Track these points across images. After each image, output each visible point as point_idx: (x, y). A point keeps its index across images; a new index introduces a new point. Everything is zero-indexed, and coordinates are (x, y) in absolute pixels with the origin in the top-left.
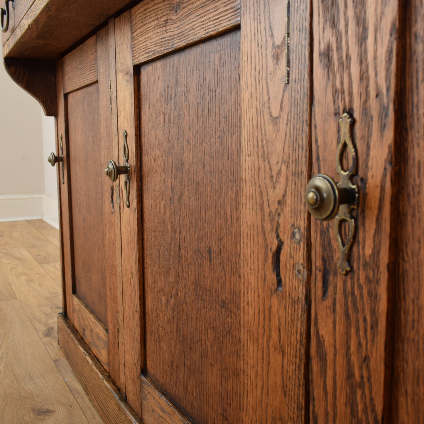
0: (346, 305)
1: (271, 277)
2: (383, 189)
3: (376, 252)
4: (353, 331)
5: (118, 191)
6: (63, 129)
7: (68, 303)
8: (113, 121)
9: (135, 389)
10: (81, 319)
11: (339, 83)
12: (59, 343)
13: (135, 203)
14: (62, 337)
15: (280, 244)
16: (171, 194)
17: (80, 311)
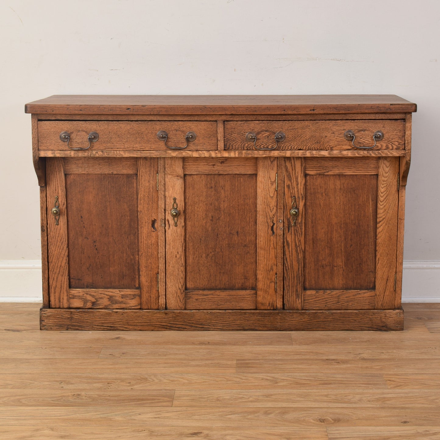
0: (295, 232)
1: (270, 232)
2: (303, 210)
3: (301, 221)
4: (296, 236)
5: (164, 221)
6: (61, 193)
7: (56, 298)
8: (159, 193)
9: (178, 300)
10: (89, 298)
11: (292, 192)
12: (43, 328)
13: (183, 224)
14: (53, 320)
15: (274, 224)
16: (211, 218)
17: (87, 294)
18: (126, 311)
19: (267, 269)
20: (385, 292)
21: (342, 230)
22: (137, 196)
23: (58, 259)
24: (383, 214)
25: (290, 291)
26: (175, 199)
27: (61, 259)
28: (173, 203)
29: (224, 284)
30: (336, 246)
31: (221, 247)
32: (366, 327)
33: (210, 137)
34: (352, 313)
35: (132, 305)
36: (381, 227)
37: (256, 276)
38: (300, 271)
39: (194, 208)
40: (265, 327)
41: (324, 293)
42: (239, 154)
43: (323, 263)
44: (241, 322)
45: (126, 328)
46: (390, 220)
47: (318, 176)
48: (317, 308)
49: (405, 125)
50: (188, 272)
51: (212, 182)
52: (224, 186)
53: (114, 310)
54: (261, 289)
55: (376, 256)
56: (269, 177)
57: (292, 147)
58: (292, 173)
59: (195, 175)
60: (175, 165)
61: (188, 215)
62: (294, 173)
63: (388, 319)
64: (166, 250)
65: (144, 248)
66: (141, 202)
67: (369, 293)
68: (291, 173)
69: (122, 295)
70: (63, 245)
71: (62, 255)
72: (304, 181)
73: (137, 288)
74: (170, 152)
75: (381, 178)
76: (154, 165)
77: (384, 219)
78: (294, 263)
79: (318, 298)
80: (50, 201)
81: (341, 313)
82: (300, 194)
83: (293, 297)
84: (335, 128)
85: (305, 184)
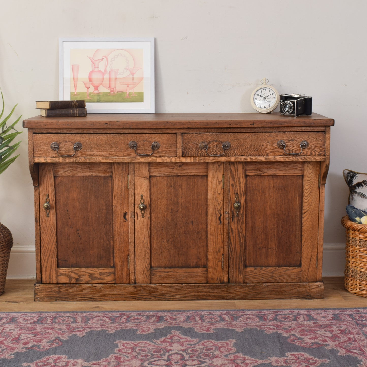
0: (237, 221)
1: (218, 221)
2: (244, 203)
3: (243, 212)
4: (239, 225)
5: (133, 213)
6: (51, 191)
7: (47, 275)
8: (130, 191)
9: (145, 276)
10: (73, 275)
11: (235, 189)
12: (36, 300)
13: (149, 216)
14: (45, 294)
15: (221, 215)
16: (171, 211)
17: (72, 272)
18: (103, 285)
19: (216, 251)
20: (309, 268)
21: (275, 220)
22: (112, 193)
23: (48, 244)
24: (307, 207)
25: (234, 268)
26: (142, 196)
27: (51, 244)
28: (140, 199)
29: (182, 263)
30: (270, 232)
31: (179, 233)
32: (294, 296)
33: (171, 146)
34: (283, 285)
35: (108, 280)
36: (306, 217)
37: (207, 256)
38: (242, 252)
39: (157, 202)
40: (214, 297)
41: (261, 270)
42: (194, 159)
43: (260, 245)
44: (195, 293)
45: (103, 299)
46: (313, 211)
47: (255, 177)
48: (255, 282)
49: (325, 136)
50: (153, 254)
51: (172, 182)
52: (181, 185)
53: (94, 285)
54: (211, 267)
55: (301, 240)
56: (217, 178)
57: (236, 154)
59: (158, 176)
60: (142, 169)
61: (152, 208)
62: (237, 175)
63: (311, 290)
64: (136, 236)
65: (118, 235)
66: (115, 198)
67: (296, 269)
68: (235, 175)
69: (100, 273)
70: (53, 233)
71: (52, 241)
72: (245, 181)
73: (112, 267)
74: (139, 158)
75: (306, 178)
76: (125, 169)
77: (308, 210)
78: (237, 246)
79: (256, 273)
80: (42, 198)
81: (274, 285)
82: (242, 191)
83: (236, 273)
84: (270, 139)
85: (246, 183)
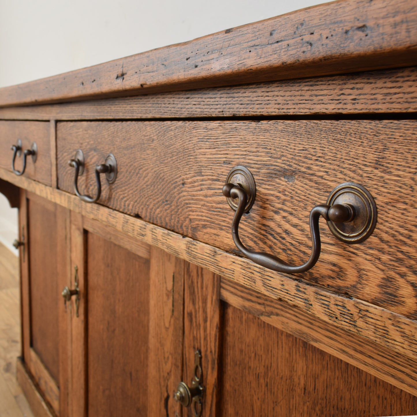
2: (212, 397)
11: (195, 333)
15: (169, 396)
33: (46, 156)
47: (251, 317)
57: (126, 204)
58: (197, 282)
59: (92, 232)
61: (89, 303)
62: (199, 285)
68: (196, 284)
82: (209, 349)
